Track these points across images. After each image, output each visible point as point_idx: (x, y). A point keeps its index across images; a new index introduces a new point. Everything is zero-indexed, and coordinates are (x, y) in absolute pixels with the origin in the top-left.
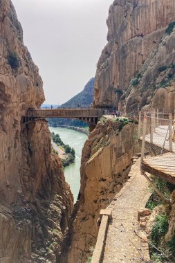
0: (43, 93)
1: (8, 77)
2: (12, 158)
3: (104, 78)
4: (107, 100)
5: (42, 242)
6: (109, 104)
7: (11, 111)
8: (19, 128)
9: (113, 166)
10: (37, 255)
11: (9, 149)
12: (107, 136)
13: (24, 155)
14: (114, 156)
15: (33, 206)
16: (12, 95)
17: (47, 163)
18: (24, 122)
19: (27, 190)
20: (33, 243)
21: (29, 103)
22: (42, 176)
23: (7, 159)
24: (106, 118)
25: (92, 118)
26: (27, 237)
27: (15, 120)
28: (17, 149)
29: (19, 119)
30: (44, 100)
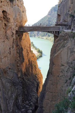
0: (26, 17)
1: (8, 8)
2: (11, 54)
3: (64, 8)
4: (65, 21)
5: (27, 98)
6: (66, 23)
7: (11, 28)
8: (14, 37)
9: (68, 58)
10: (25, 105)
11: (10, 49)
12: (65, 42)
13: (17, 52)
14: (69, 53)
15: (22, 80)
16: (11, 18)
17: (29, 57)
18: (17, 34)
19: (19, 71)
20: (23, 99)
21: (20, 23)
22: (26, 64)
23: (9, 54)
24: (65, 32)
25: (56, 32)
26: (20, 95)
27: (12, 33)
28: (13, 49)
29: (14, 32)
30: (27, 21)
